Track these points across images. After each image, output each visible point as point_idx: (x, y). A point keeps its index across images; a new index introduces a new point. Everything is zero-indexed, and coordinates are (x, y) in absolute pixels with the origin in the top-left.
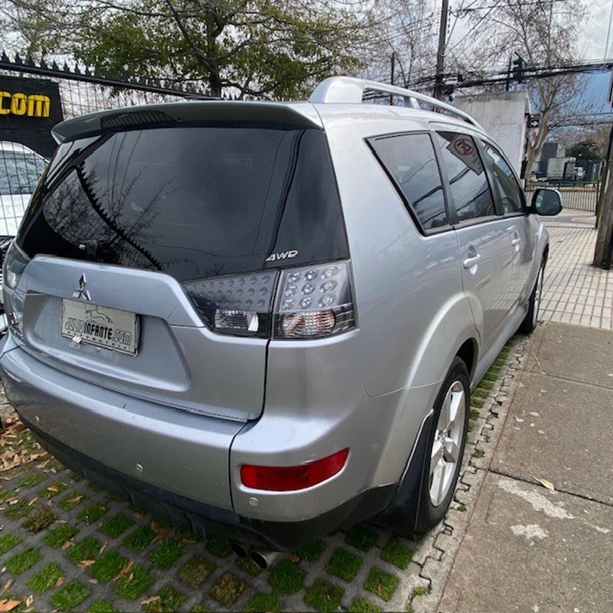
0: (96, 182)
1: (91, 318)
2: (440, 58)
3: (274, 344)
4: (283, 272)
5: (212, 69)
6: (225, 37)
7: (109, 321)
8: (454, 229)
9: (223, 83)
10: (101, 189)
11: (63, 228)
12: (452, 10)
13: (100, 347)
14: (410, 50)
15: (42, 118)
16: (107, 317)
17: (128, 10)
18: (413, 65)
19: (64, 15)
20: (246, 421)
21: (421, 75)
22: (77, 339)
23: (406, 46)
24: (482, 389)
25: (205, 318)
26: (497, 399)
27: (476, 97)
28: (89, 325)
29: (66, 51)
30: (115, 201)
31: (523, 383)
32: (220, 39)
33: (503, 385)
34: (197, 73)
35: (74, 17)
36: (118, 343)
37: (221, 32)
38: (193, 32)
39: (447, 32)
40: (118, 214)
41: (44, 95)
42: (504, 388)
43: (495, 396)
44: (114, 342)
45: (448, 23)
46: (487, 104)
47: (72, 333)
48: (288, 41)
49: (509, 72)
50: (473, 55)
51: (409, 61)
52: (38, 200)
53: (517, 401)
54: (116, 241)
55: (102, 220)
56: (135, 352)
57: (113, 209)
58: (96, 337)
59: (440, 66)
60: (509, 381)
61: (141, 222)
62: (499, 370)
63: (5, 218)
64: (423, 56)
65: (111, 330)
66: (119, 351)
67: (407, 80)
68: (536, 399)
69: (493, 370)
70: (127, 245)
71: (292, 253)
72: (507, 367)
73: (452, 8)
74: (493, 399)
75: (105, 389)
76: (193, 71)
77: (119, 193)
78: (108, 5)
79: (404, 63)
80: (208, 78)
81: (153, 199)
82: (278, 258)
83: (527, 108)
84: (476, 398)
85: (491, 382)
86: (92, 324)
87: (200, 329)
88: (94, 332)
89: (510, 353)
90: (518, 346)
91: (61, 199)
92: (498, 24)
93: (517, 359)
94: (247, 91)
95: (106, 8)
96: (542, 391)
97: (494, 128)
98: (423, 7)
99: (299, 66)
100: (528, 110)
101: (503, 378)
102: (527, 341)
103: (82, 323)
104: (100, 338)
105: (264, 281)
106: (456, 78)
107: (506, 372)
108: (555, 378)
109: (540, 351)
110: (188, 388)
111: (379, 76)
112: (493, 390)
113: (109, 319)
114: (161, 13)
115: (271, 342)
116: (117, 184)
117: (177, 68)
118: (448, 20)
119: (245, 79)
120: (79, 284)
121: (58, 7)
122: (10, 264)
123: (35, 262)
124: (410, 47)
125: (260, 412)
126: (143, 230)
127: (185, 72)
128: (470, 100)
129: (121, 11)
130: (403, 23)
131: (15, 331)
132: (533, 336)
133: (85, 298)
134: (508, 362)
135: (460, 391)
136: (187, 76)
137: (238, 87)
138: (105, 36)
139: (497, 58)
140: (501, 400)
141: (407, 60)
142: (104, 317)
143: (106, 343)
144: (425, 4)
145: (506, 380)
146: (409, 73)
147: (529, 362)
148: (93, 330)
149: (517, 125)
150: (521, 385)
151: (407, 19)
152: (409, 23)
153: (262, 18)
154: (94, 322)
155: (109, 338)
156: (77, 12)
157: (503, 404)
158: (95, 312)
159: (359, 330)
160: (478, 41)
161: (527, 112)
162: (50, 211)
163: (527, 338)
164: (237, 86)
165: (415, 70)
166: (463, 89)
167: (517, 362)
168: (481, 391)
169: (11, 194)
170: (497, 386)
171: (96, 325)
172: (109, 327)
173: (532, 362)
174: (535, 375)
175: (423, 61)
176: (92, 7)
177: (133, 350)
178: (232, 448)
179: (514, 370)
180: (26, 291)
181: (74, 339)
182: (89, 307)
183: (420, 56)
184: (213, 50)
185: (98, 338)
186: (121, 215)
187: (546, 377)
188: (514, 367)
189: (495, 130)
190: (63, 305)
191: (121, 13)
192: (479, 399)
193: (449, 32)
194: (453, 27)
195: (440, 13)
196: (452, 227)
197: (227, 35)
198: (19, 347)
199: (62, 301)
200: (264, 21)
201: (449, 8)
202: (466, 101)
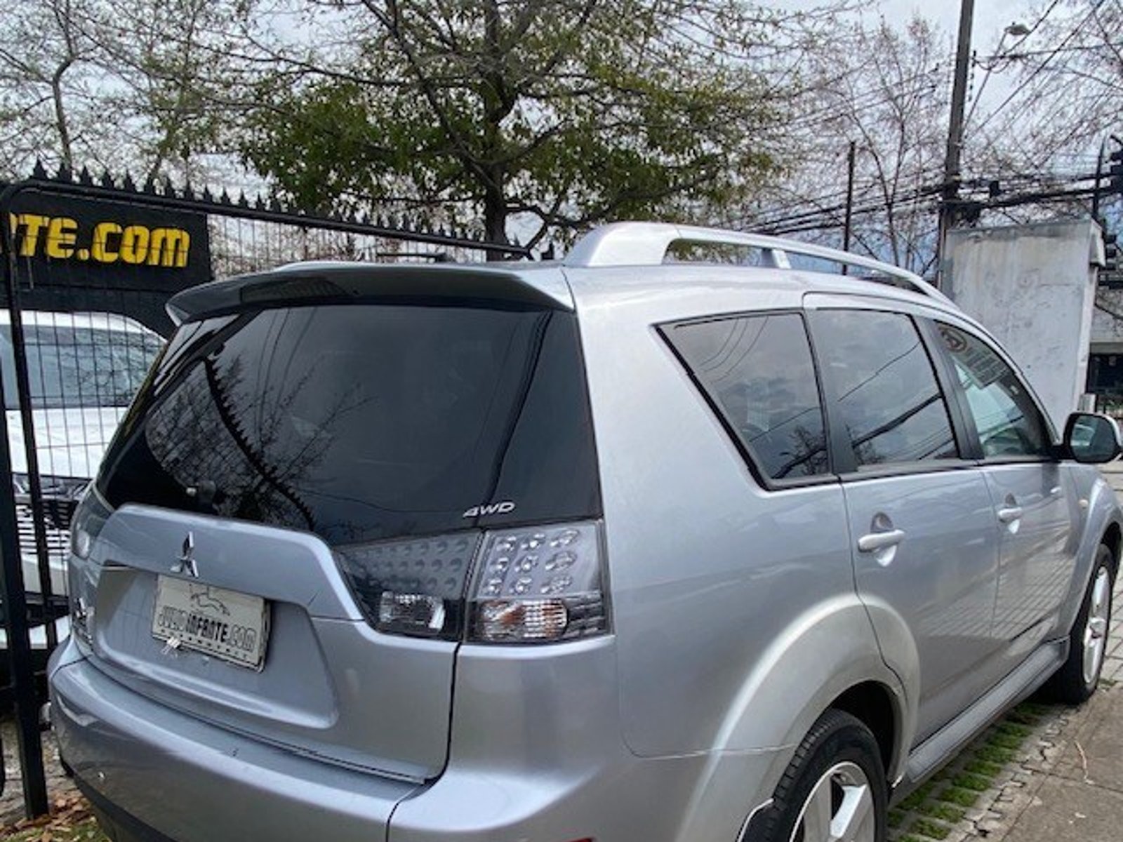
0: (239, 381)
1: (197, 607)
2: (954, 150)
3: (467, 650)
4: (488, 535)
5: (491, 183)
6: (516, 120)
7: (224, 612)
8: (840, 481)
9: (509, 205)
10: (246, 395)
11: (176, 461)
12: (977, 58)
13: (208, 655)
14: (897, 132)
15: (174, 269)
16: (222, 606)
17: (342, 77)
18: (904, 163)
19: (227, 85)
20: (422, 782)
21: (921, 182)
22: (173, 643)
23: (889, 124)
24: (951, 805)
25: (365, 606)
26: (980, 827)
27: (988, 232)
28: (194, 618)
29: (225, 148)
30: (266, 417)
31: (1041, 798)
32: (507, 123)
33: (997, 800)
34: (463, 187)
35: (245, 89)
36: (235, 649)
37: (509, 112)
38: (457, 113)
39: (967, 98)
40: (270, 439)
41: (181, 229)
42: (1000, 806)
43: (977, 818)
44: (229, 647)
45: (969, 83)
46: (1011, 244)
47: (167, 633)
48: (635, 127)
49: (1098, 176)
50: (1030, 139)
51: (896, 154)
52: (137, 415)
53: (1021, 831)
54: (263, 489)
55: (239, 451)
56: (259, 664)
57: (261, 430)
58: (202, 638)
59: (951, 164)
60: (1012, 794)
61: (306, 454)
62: (999, 770)
63: (86, 445)
64: (927, 144)
65: (226, 626)
66: (235, 661)
67: (890, 192)
68: (1060, 830)
69: (983, 771)
70: (277, 496)
71: (505, 507)
72: (1017, 767)
73: (978, 54)
74: (972, 824)
75: (211, 725)
76: (457, 183)
77: (273, 403)
78: (307, 69)
79: (884, 158)
80: (482, 197)
81: (329, 416)
82: (483, 512)
83: (1093, 253)
84: (937, 820)
85: (976, 793)
86: (198, 617)
87: (356, 624)
88: (200, 631)
89: (1028, 738)
90: (1049, 725)
91: (178, 411)
92: (1082, 79)
93: (1042, 753)
94: (556, 220)
95: (303, 72)
96: (1078, 815)
97: (1026, 293)
98: (926, 51)
99: (653, 173)
100: (1096, 256)
101: (1001, 787)
102: (1070, 718)
103: (184, 615)
104: (209, 641)
105: (459, 548)
106: (986, 189)
107: (1012, 775)
108: (1112, 793)
109: (1094, 738)
110: (334, 722)
111: (832, 185)
112: (977, 809)
113: (225, 608)
114: (401, 80)
115: (462, 647)
116: (272, 389)
117: (426, 178)
118: (969, 77)
119: (550, 197)
120: (181, 549)
121: (218, 73)
122: (83, 522)
123: (119, 515)
124: (898, 125)
125: (443, 763)
126: (309, 468)
127: (442, 187)
128: (977, 237)
129: (329, 78)
130: (883, 81)
131: (81, 631)
132: (1085, 710)
133: (189, 573)
134: (1020, 757)
135: (859, 786)
136: (445, 194)
137: (537, 213)
138: (296, 121)
139: (1081, 147)
140: (987, 828)
141: (890, 152)
142: (218, 605)
143: (216, 649)
144: (931, 44)
145: (1008, 791)
146: (896, 178)
147: (1065, 759)
148: (199, 626)
149: (1073, 288)
150: (1037, 802)
151: (892, 73)
152: (896, 80)
153: (589, 83)
154: (201, 613)
155: (223, 640)
156: (251, 81)
157: (988, 835)
158: (205, 597)
159: (613, 636)
160: (1040, 113)
161: (1094, 260)
162: (158, 429)
163: (1073, 711)
164: (535, 209)
165: (908, 172)
166: (1008, 209)
167: (1041, 758)
168: (951, 809)
169: (99, 406)
170: (987, 801)
171: (204, 618)
172: (224, 621)
173: (1072, 758)
174: (1071, 784)
175: (925, 154)
176: (277, 71)
177: (256, 662)
178: (392, 821)
179: (1029, 772)
180: (102, 562)
181: (169, 641)
182: (197, 589)
183: (919, 142)
184: (492, 146)
185: (205, 640)
186: (275, 441)
187: (1093, 789)
188: (1029, 766)
189: (1026, 297)
190: (156, 586)
191: (330, 81)
192: (942, 822)
193: (970, 99)
194: (981, 89)
195: (954, 63)
196: (835, 478)
197: (519, 118)
198: (85, 659)
199: (156, 579)
200: (593, 90)
201: (971, 54)
202: (969, 238)
